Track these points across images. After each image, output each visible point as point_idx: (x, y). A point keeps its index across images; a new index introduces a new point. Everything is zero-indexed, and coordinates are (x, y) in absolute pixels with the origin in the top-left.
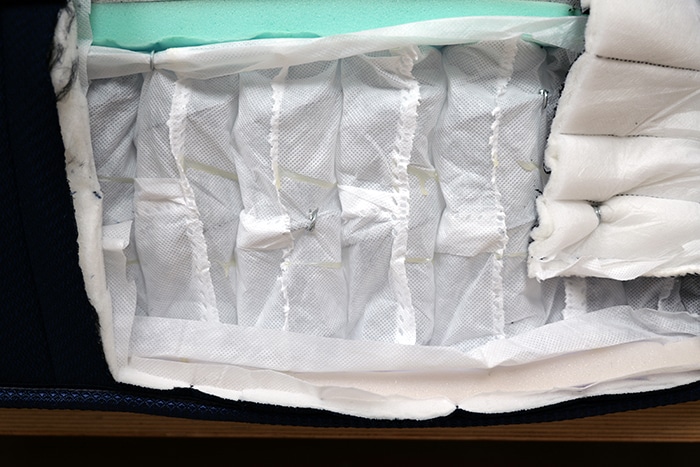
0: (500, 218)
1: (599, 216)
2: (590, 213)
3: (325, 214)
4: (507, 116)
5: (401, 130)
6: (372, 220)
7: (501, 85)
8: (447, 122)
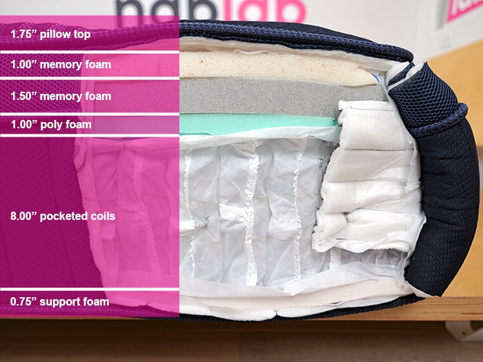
0: (298, 222)
1: (347, 219)
2: (343, 218)
3: (212, 218)
4: (302, 174)
5: (250, 180)
6: (235, 222)
7: (300, 156)
8: (272, 174)
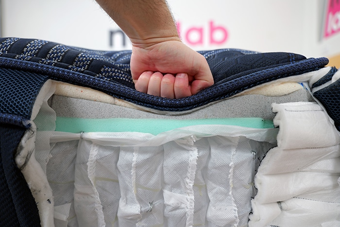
0: (235, 210)
1: (281, 208)
2: (277, 207)
3: (157, 203)
4: (236, 167)
5: (190, 170)
6: (176, 208)
7: (233, 151)
8: (210, 165)
